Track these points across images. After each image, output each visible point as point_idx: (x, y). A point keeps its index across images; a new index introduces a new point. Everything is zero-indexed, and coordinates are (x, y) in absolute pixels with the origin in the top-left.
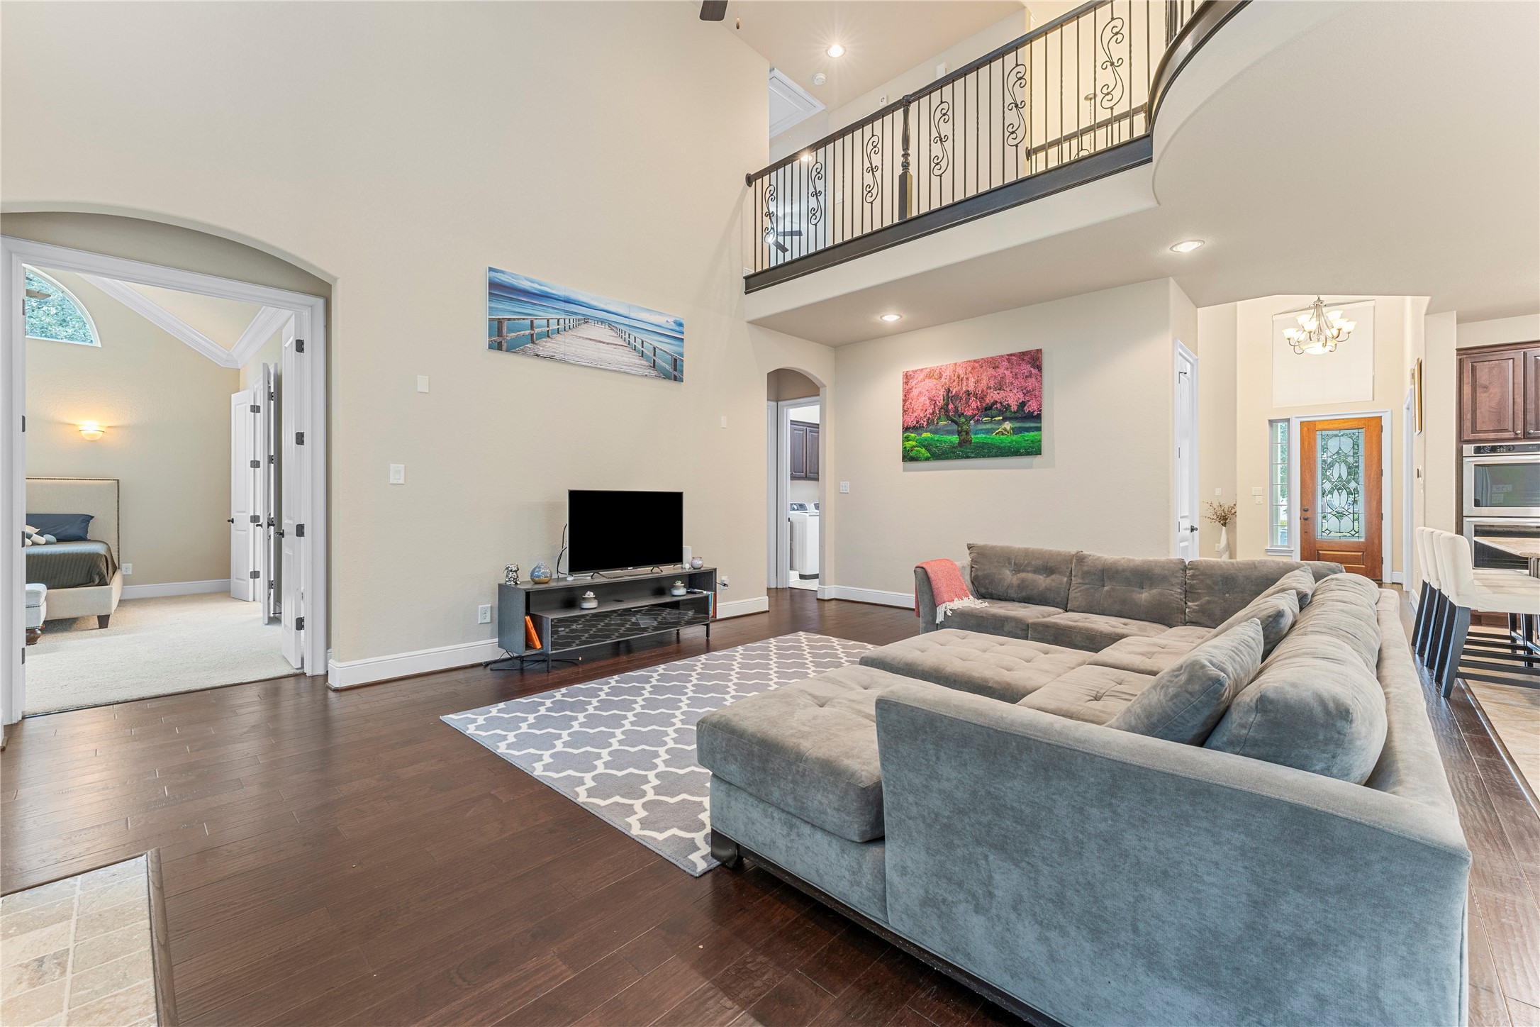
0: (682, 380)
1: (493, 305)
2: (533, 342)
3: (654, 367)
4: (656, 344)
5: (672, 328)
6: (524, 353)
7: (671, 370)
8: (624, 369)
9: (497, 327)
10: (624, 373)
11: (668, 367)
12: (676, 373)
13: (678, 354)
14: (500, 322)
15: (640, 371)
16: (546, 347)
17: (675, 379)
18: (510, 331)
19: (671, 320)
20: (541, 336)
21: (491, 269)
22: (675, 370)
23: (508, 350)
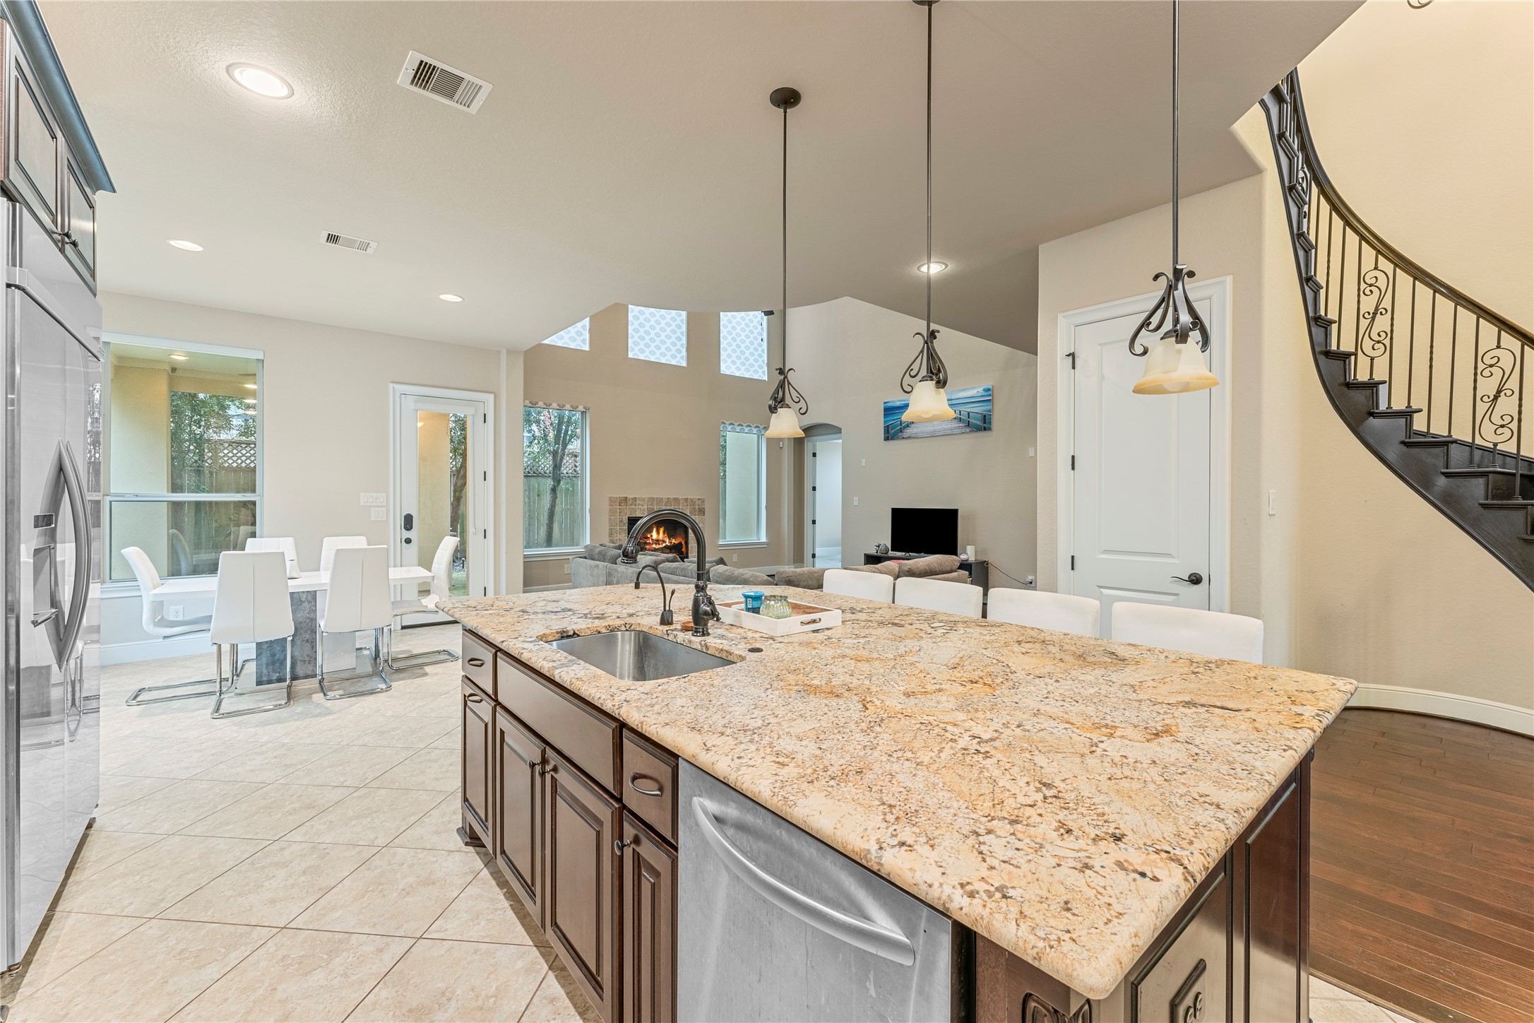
0: (990, 429)
1: (886, 419)
2: (901, 432)
3: (969, 425)
4: (969, 410)
5: (981, 395)
6: (898, 438)
7: (981, 424)
8: (949, 432)
9: (887, 429)
10: (949, 435)
11: (978, 423)
12: (985, 425)
13: (986, 411)
14: (888, 426)
15: (959, 431)
16: (908, 432)
17: (985, 429)
18: (892, 429)
19: (981, 390)
20: (905, 427)
21: (885, 403)
22: (985, 423)
23: (891, 439)
